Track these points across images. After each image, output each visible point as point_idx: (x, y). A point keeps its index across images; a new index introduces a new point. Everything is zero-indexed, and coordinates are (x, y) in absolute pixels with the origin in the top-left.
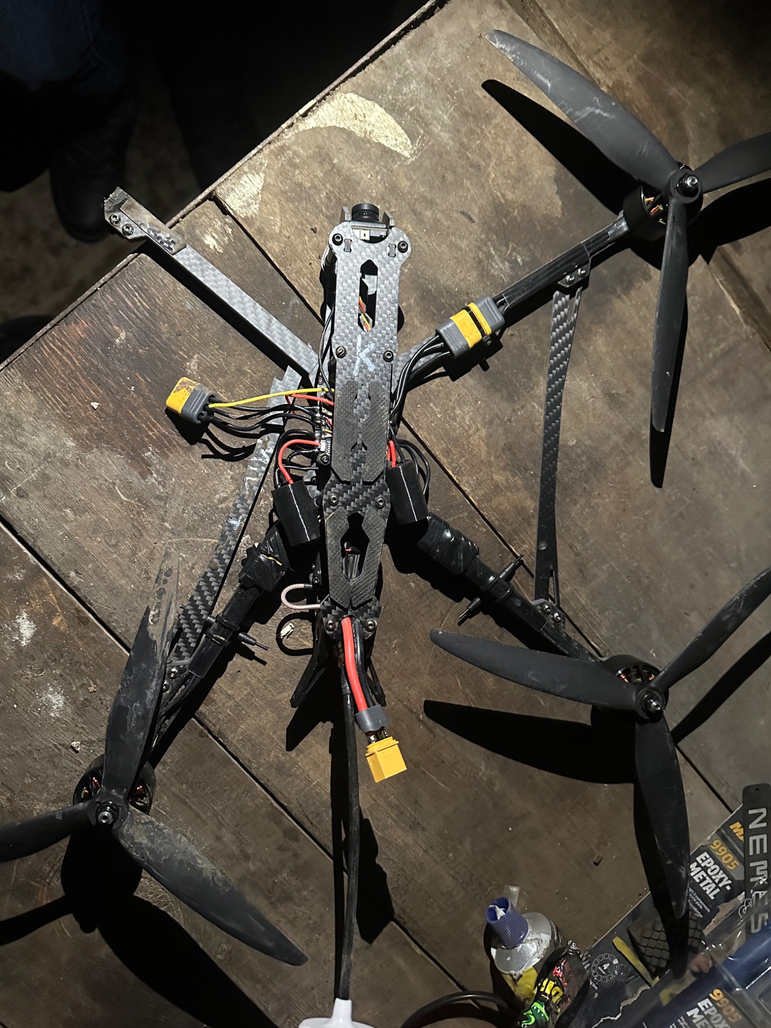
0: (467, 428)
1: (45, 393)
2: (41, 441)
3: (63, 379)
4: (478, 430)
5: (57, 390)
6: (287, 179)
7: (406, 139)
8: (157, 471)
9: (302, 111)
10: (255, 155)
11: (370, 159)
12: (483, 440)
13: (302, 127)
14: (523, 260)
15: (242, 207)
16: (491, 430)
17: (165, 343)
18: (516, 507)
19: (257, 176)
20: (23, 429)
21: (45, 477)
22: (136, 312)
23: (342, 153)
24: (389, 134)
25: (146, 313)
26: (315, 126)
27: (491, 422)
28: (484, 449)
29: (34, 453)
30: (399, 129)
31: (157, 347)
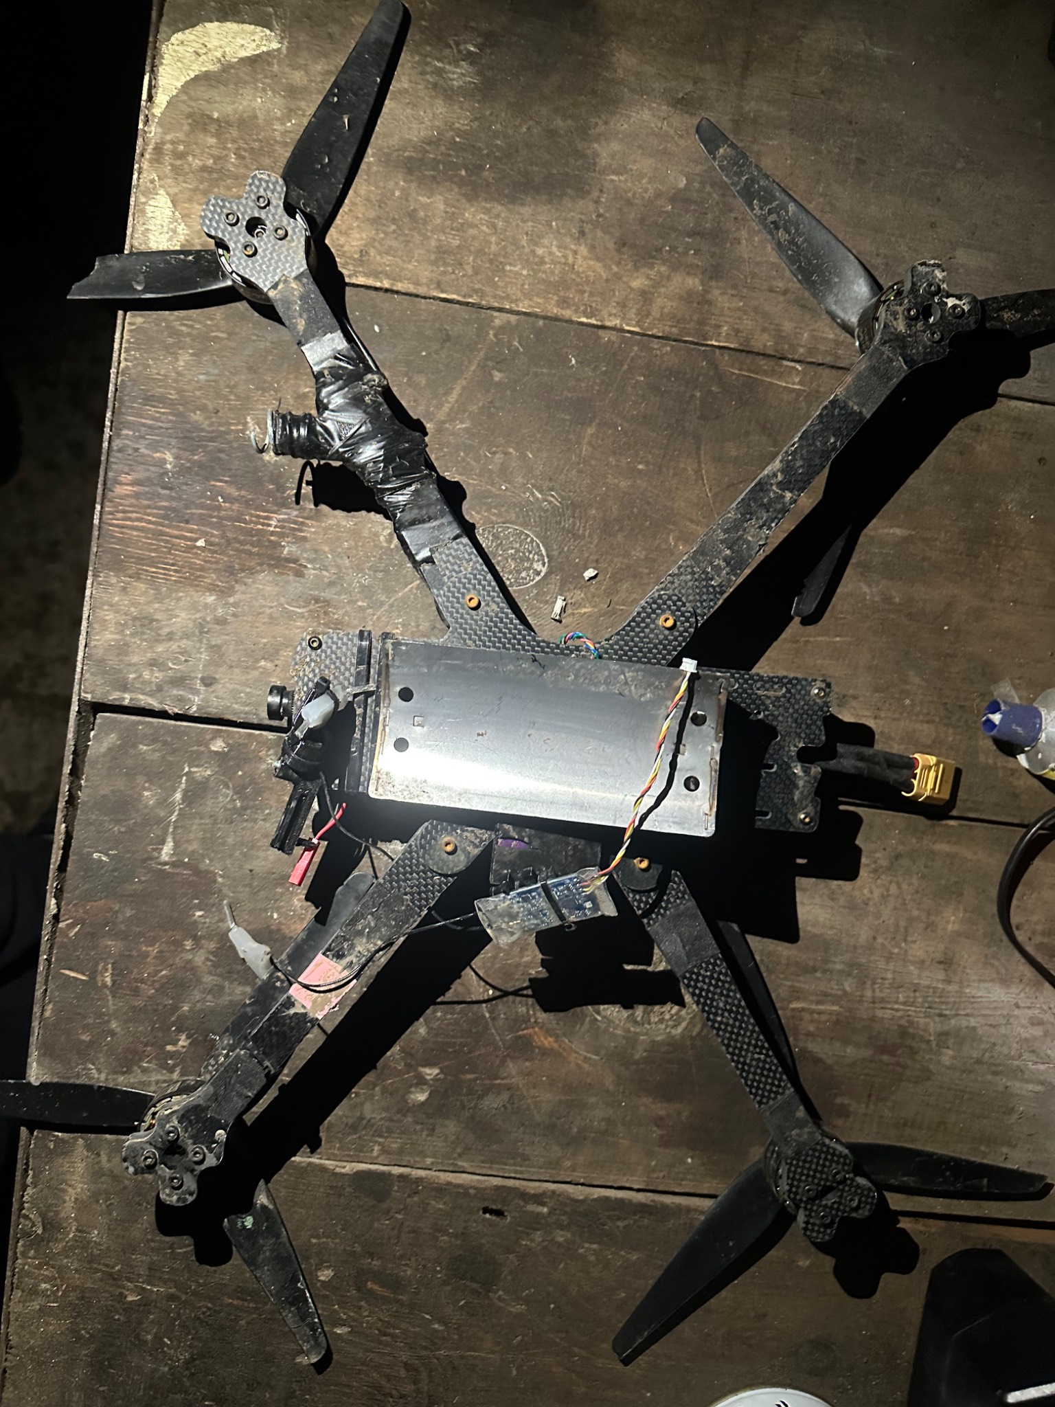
0: (563, 260)
1: (147, 571)
2: (182, 619)
3: (153, 544)
4: (575, 253)
5: (156, 560)
6: (187, 174)
7: (262, 32)
8: (309, 561)
9: (144, 96)
10: (139, 178)
11: (246, 82)
12: (590, 259)
13: (157, 111)
14: (475, 46)
15: (170, 239)
16: (589, 241)
17: (213, 432)
18: (681, 298)
19: (158, 197)
20: (157, 620)
21: (215, 649)
22: (160, 424)
23: (215, 102)
24: (243, 42)
25: (171, 418)
26: (168, 98)
27: (582, 233)
28: (598, 266)
29: (187, 636)
30: (246, 27)
31: (209, 441)
